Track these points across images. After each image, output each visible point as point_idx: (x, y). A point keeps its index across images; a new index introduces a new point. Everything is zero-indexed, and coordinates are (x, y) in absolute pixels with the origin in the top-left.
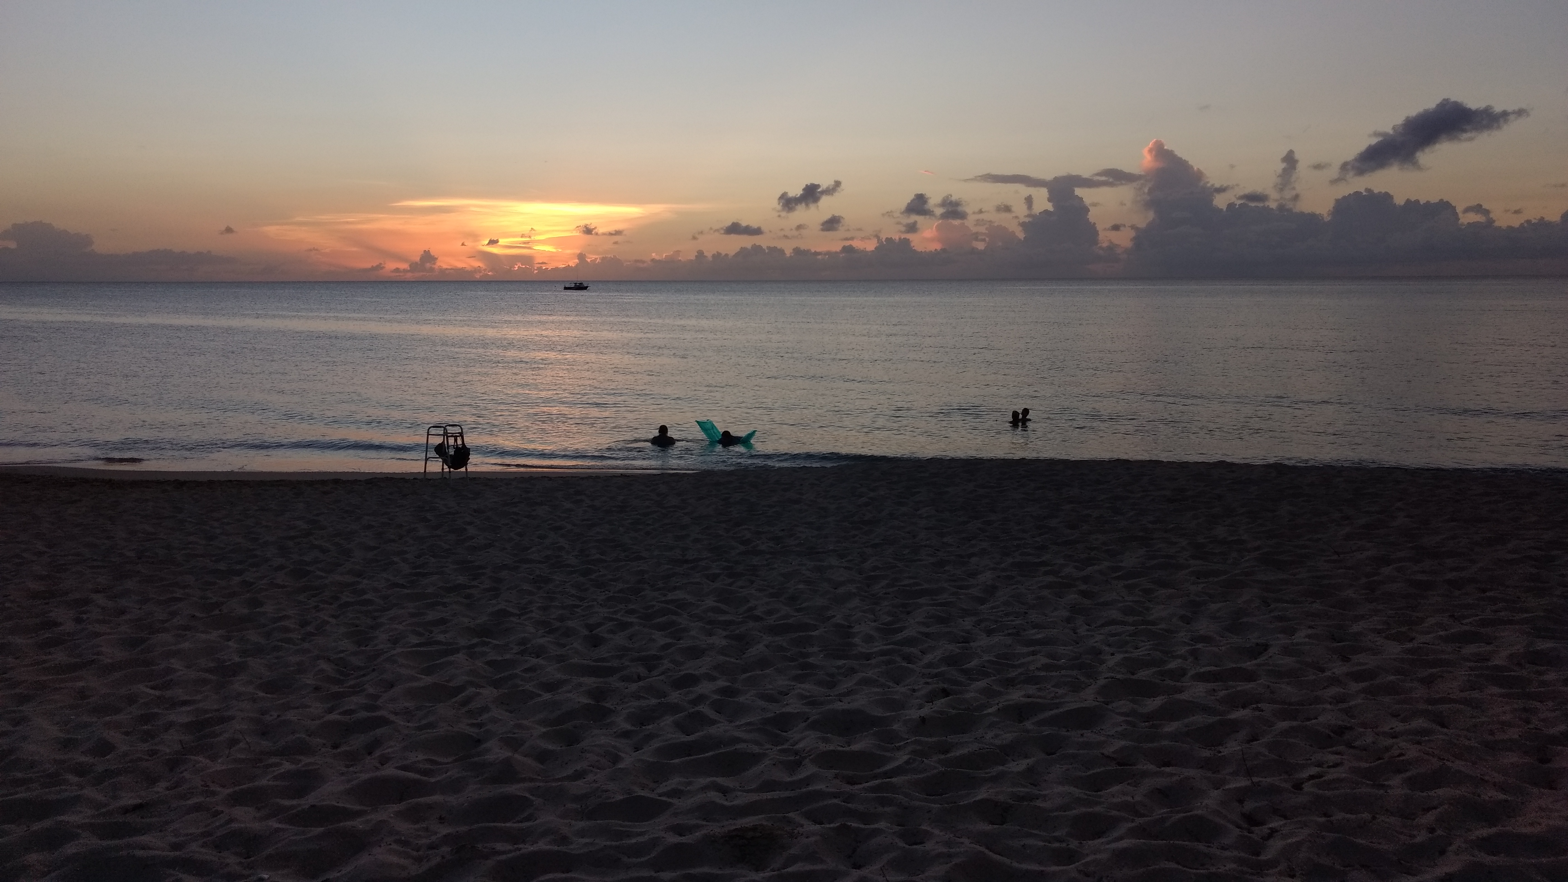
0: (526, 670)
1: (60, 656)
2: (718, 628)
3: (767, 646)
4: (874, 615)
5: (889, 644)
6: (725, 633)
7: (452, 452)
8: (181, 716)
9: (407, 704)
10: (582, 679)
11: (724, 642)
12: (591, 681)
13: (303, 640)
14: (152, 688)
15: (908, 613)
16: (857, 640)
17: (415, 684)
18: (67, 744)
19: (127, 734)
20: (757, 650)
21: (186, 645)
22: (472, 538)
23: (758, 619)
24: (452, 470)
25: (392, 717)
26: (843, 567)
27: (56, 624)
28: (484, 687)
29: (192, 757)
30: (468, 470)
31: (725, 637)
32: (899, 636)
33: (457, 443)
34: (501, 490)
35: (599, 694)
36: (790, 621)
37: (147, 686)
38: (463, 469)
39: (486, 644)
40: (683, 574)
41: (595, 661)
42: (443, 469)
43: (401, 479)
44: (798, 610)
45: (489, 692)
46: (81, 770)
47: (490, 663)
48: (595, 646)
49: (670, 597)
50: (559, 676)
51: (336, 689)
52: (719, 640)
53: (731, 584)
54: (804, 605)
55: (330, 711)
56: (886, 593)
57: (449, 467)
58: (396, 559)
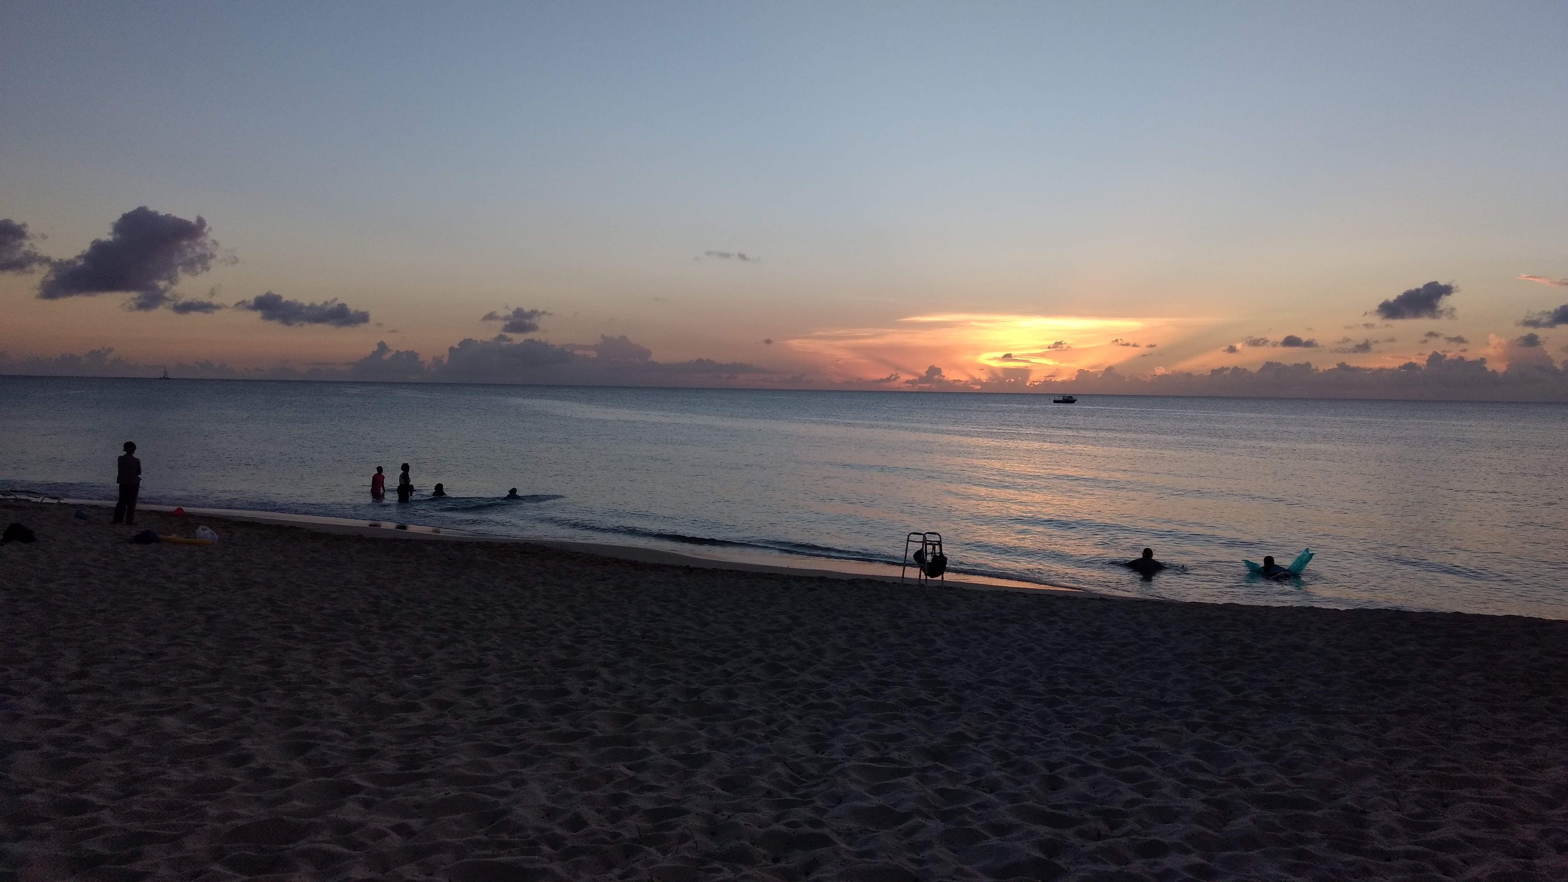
0: (976, 806)
1: (564, 725)
2: (1195, 788)
3: (1254, 821)
4: (1397, 801)
5: (1416, 844)
6: (1203, 796)
7: (929, 558)
8: (644, 802)
9: (852, 825)
10: (1034, 827)
11: (1201, 808)
12: (1043, 830)
13: (766, 738)
14: (629, 768)
15: (1445, 806)
16: (1373, 831)
17: (864, 804)
18: (550, 813)
19: (599, 811)
20: (1241, 824)
21: (663, 729)
22: (939, 651)
23: (1244, 784)
24: (929, 578)
25: (834, 837)
26: (1357, 735)
27: (568, 693)
28: (930, 818)
29: (646, 848)
30: (944, 579)
31: (1203, 801)
32: (1433, 836)
33: (935, 551)
34: (974, 602)
35: (1052, 848)
36: (1285, 793)
37: (624, 765)
38: (939, 578)
39: (938, 769)
40: (1159, 719)
41: (1051, 807)
42: (920, 576)
43: (881, 582)
44: (1297, 781)
45: (935, 826)
46: (555, 842)
47: (942, 792)
48: (1053, 789)
49: (1143, 743)
50: (1010, 819)
51: (787, 796)
52: (1195, 804)
53: (1215, 738)
54: (1304, 775)
55: (778, 819)
56: (1413, 776)
57: (926, 575)
58: (863, 664)
